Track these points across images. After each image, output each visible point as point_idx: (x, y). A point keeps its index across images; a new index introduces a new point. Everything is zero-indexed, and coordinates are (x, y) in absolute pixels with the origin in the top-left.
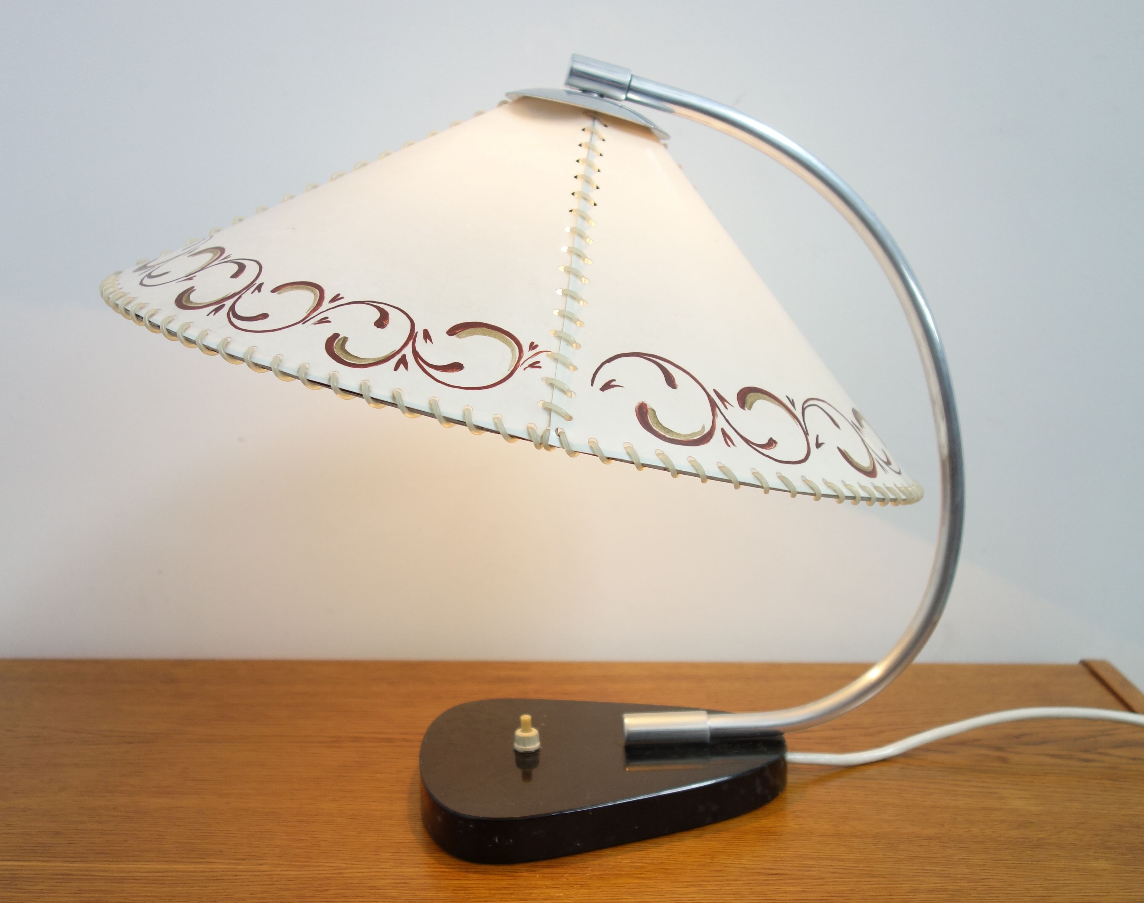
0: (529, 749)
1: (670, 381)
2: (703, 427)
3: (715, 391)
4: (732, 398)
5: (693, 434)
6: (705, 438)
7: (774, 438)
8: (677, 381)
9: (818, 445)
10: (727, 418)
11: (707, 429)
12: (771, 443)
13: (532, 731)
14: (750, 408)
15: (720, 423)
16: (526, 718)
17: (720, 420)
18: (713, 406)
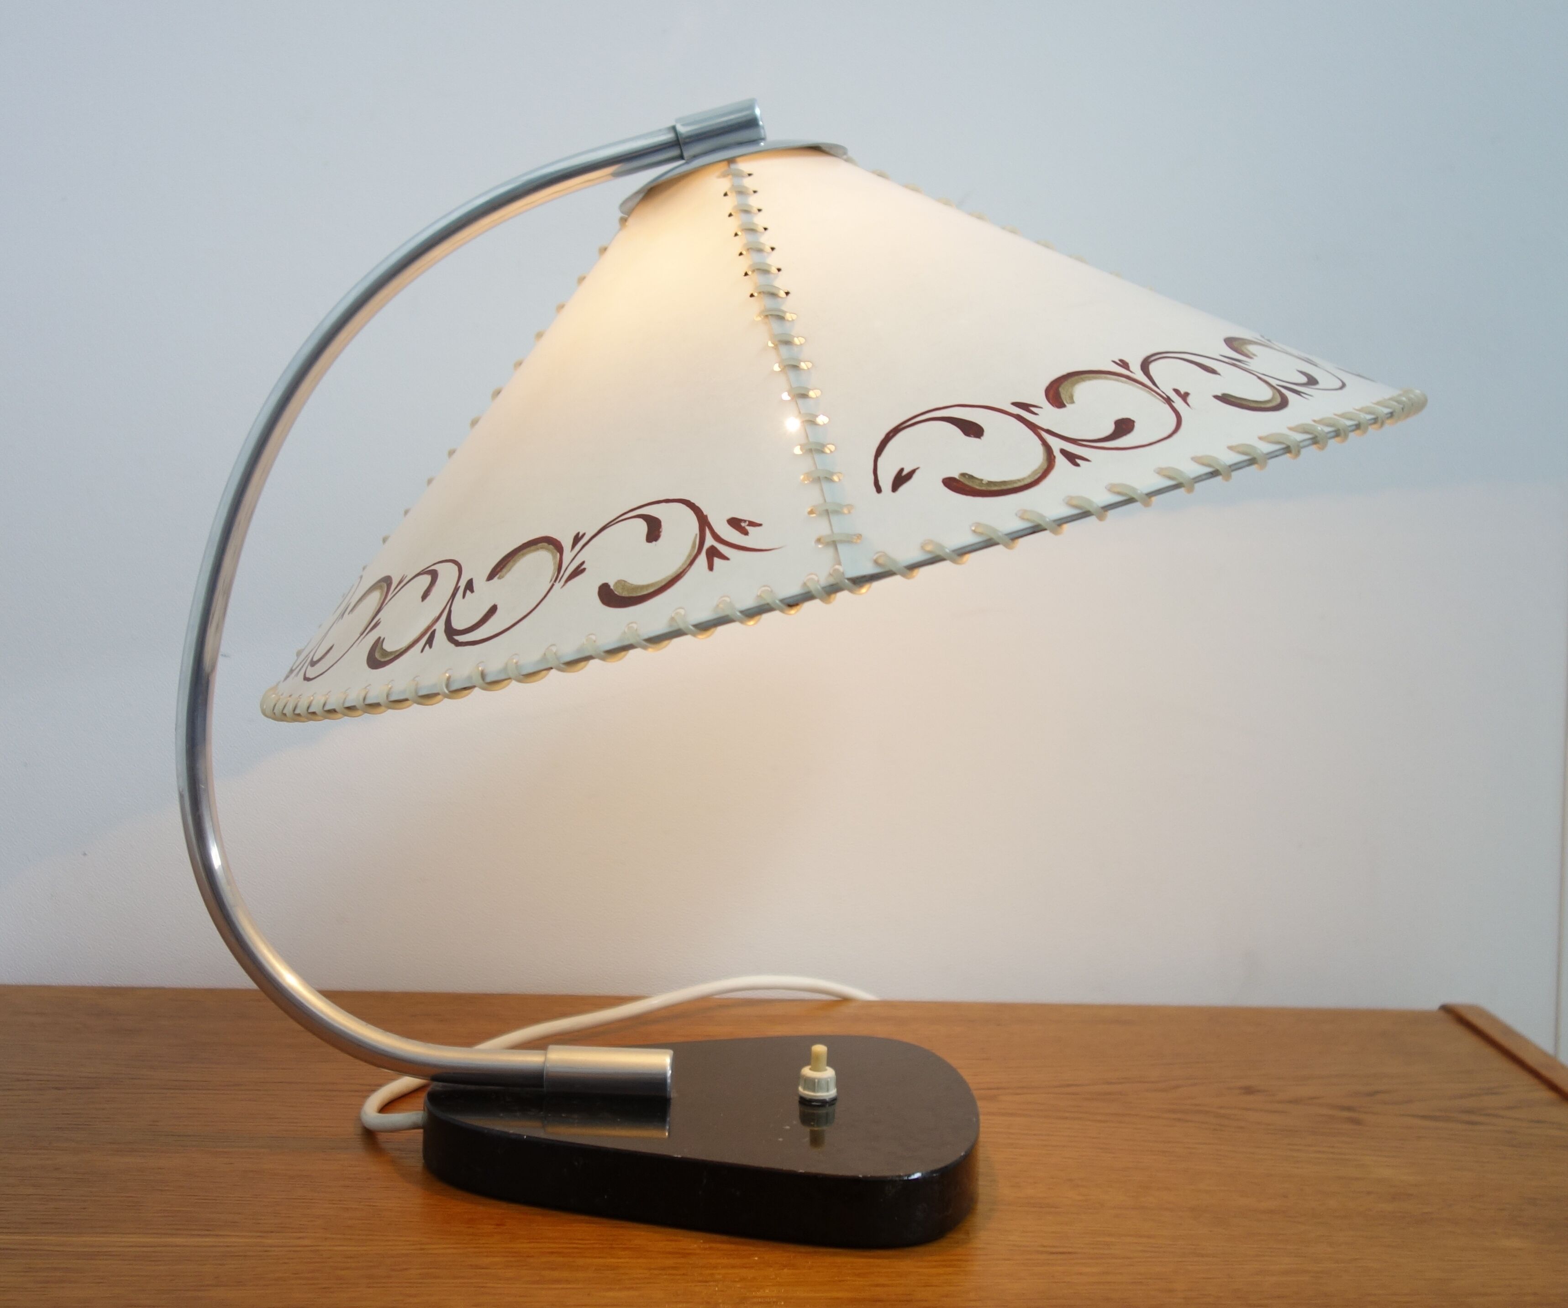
0: (819, 1096)
13: (826, 1070)
16: (820, 1049)
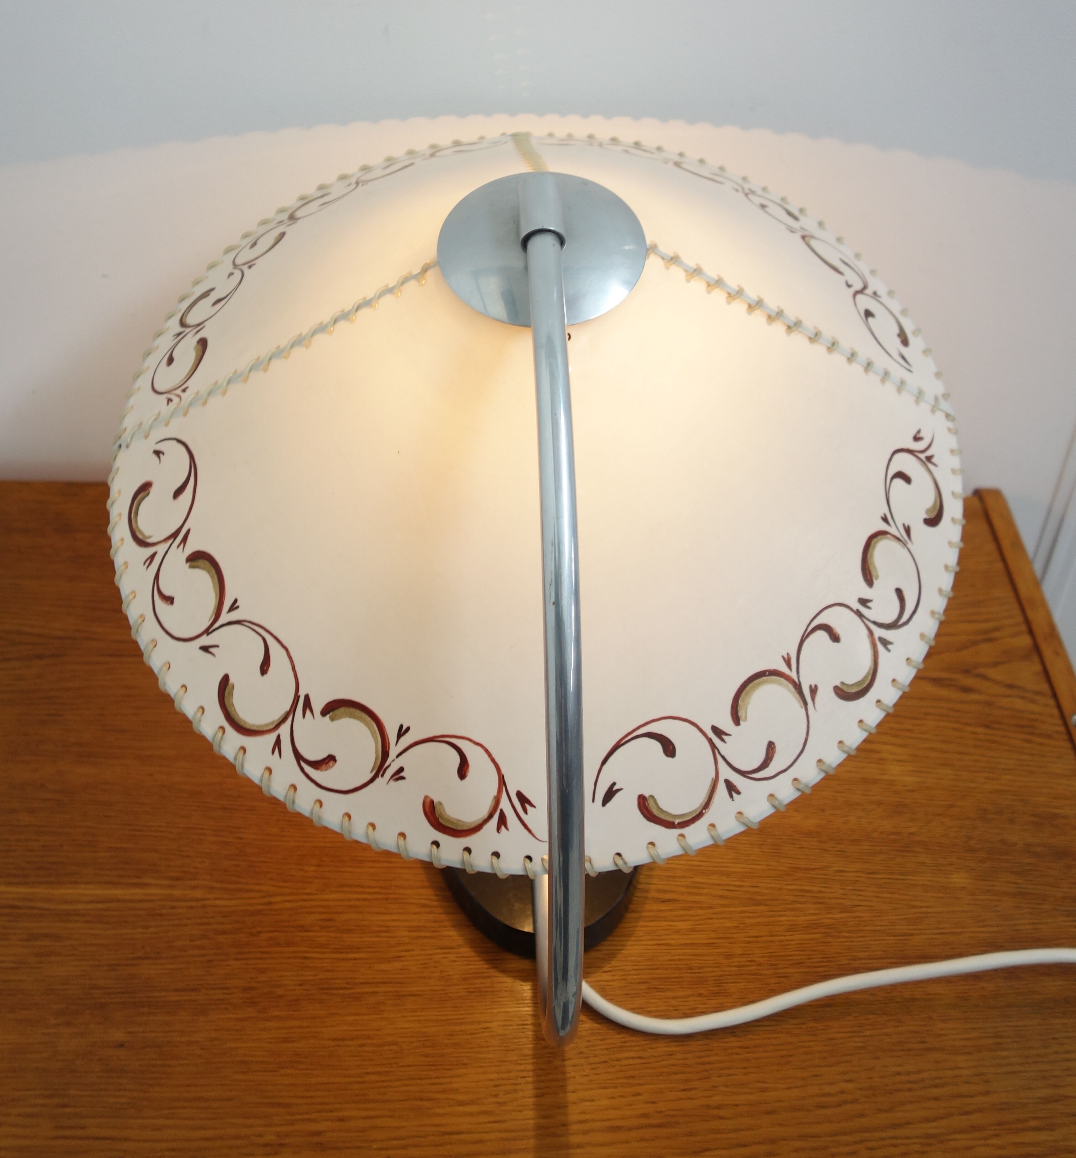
1: (178, 493)
2: (150, 537)
3: (188, 532)
4: (192, 547)
5: (141, 533)
6: (142, 543)
7: (175, 600)
8: (182, 497)
9: (205, 649)
10: (169, 552)
11: (150, 541)
12: (170, 600)
14: (191, 567)
15: (161, 549)
17: (164, 547)
18: (175, 535)
